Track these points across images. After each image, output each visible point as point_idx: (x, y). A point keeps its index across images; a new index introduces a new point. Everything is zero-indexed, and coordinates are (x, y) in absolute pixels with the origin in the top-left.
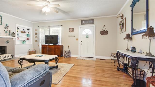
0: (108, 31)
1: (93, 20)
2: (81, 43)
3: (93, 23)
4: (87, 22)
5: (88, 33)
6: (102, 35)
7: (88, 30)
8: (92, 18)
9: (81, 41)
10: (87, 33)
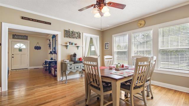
0: (41, 47)
1: (27, 37)
2: (13, 56)
3: (27, 39)
4: (20, 37)
5: (22, 47)
6: (36, 49)
7: (22, 45)
8: (26, 35)
9: (13, 55)
10: (20, 47)
